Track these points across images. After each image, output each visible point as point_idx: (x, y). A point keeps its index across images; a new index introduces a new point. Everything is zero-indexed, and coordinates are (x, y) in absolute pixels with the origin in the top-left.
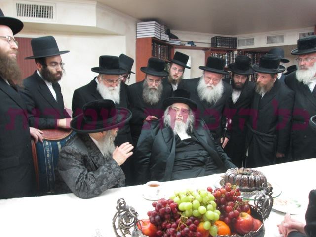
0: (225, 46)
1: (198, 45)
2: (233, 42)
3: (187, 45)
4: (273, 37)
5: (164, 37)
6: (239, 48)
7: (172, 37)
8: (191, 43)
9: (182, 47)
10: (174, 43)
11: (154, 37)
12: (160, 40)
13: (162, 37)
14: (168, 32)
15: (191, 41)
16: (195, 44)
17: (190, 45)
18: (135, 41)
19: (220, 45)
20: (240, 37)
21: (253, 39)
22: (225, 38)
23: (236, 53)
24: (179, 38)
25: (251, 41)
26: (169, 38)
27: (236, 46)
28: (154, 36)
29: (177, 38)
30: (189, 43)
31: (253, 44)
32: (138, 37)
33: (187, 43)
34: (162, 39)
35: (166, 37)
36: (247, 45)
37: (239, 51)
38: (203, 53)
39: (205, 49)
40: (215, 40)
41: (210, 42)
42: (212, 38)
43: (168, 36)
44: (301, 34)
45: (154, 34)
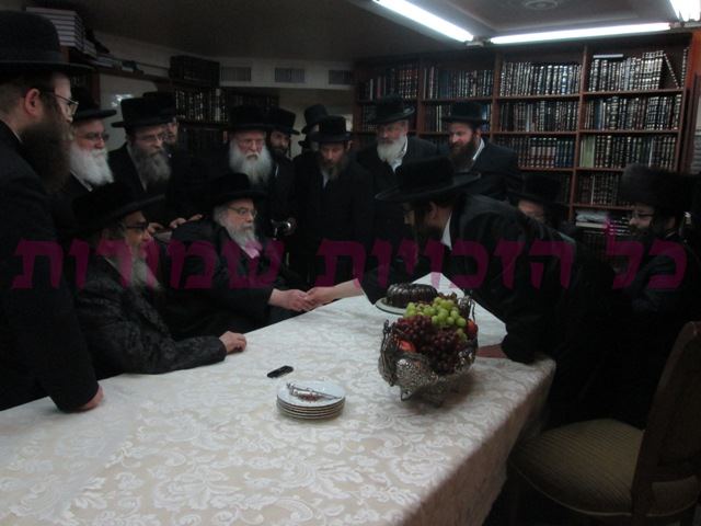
1: (148, 71)
2: (212, 72)
3: (124, 69)
4: (286, 70)
6: (224, 84)
7: (100, 48)
8: (132, 64)
9: (114, 71)
10: (103, 62)
11: (73, 48)
12: (83, 53)
13: (86, 47)
14: (91, 38)
15: (128, 59)
16: (139, 67)
17: (131, 70)
20: (226, 62)
21: (250, 70)
23: (218, 92)
24: (111, 52)
25: (246, 74)
26: (93, 51)
27: (218, 80)
28: (73, 44)
29: (107, 51)
30: (126, 63)
31: (250, 80)
33: (121, 63)
35: (89, 49)
36: (239, 80)
37: (224, 89)
39: (157, 81)
40: (177, 63)
41: (168, 66)
42: (173, 58)
43: (92, 45)
44: (331, 72)
45: (73, 39)
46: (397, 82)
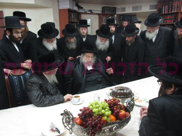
0: (110, 12)
1: (94, 12)
2: (114, 10)
3: (88, 12)
4: (136, 7)
5: (75, 8)
6: (117, 13)
7: (80, 8)
8: (91, 11)
9: (85, 13)
10: (81, 11)
12: (73, 10)
13: (74, 8)
14: (77, 5)
15: (90, 9)
16: (93, 11)
17: (90, 12)
18: (58, 11)
19: (106, 12)
20: (118, 7)
21: (125, 8)
22: (109, 7)
23: (116, 16)
24: (84, 8)
25: (124, 9)
26: (78, 9)
27: (116, 12)
28: (69, 8)
29: (82, 8)
30: (89, 11)
31: (125, 11)
32: (59, 9)
33: (88, 11)
34: (74, 9)
35: (76, 8)
36: (122, 11)
37: (117, 15)
38: (97, 16)
39: (99, 14)
40: (104, 9)
41: (101, 10)
42: (103, 8)
43: (77, 7)
44: (150, 6)
45: (69, 6)
46: (172, 7)
